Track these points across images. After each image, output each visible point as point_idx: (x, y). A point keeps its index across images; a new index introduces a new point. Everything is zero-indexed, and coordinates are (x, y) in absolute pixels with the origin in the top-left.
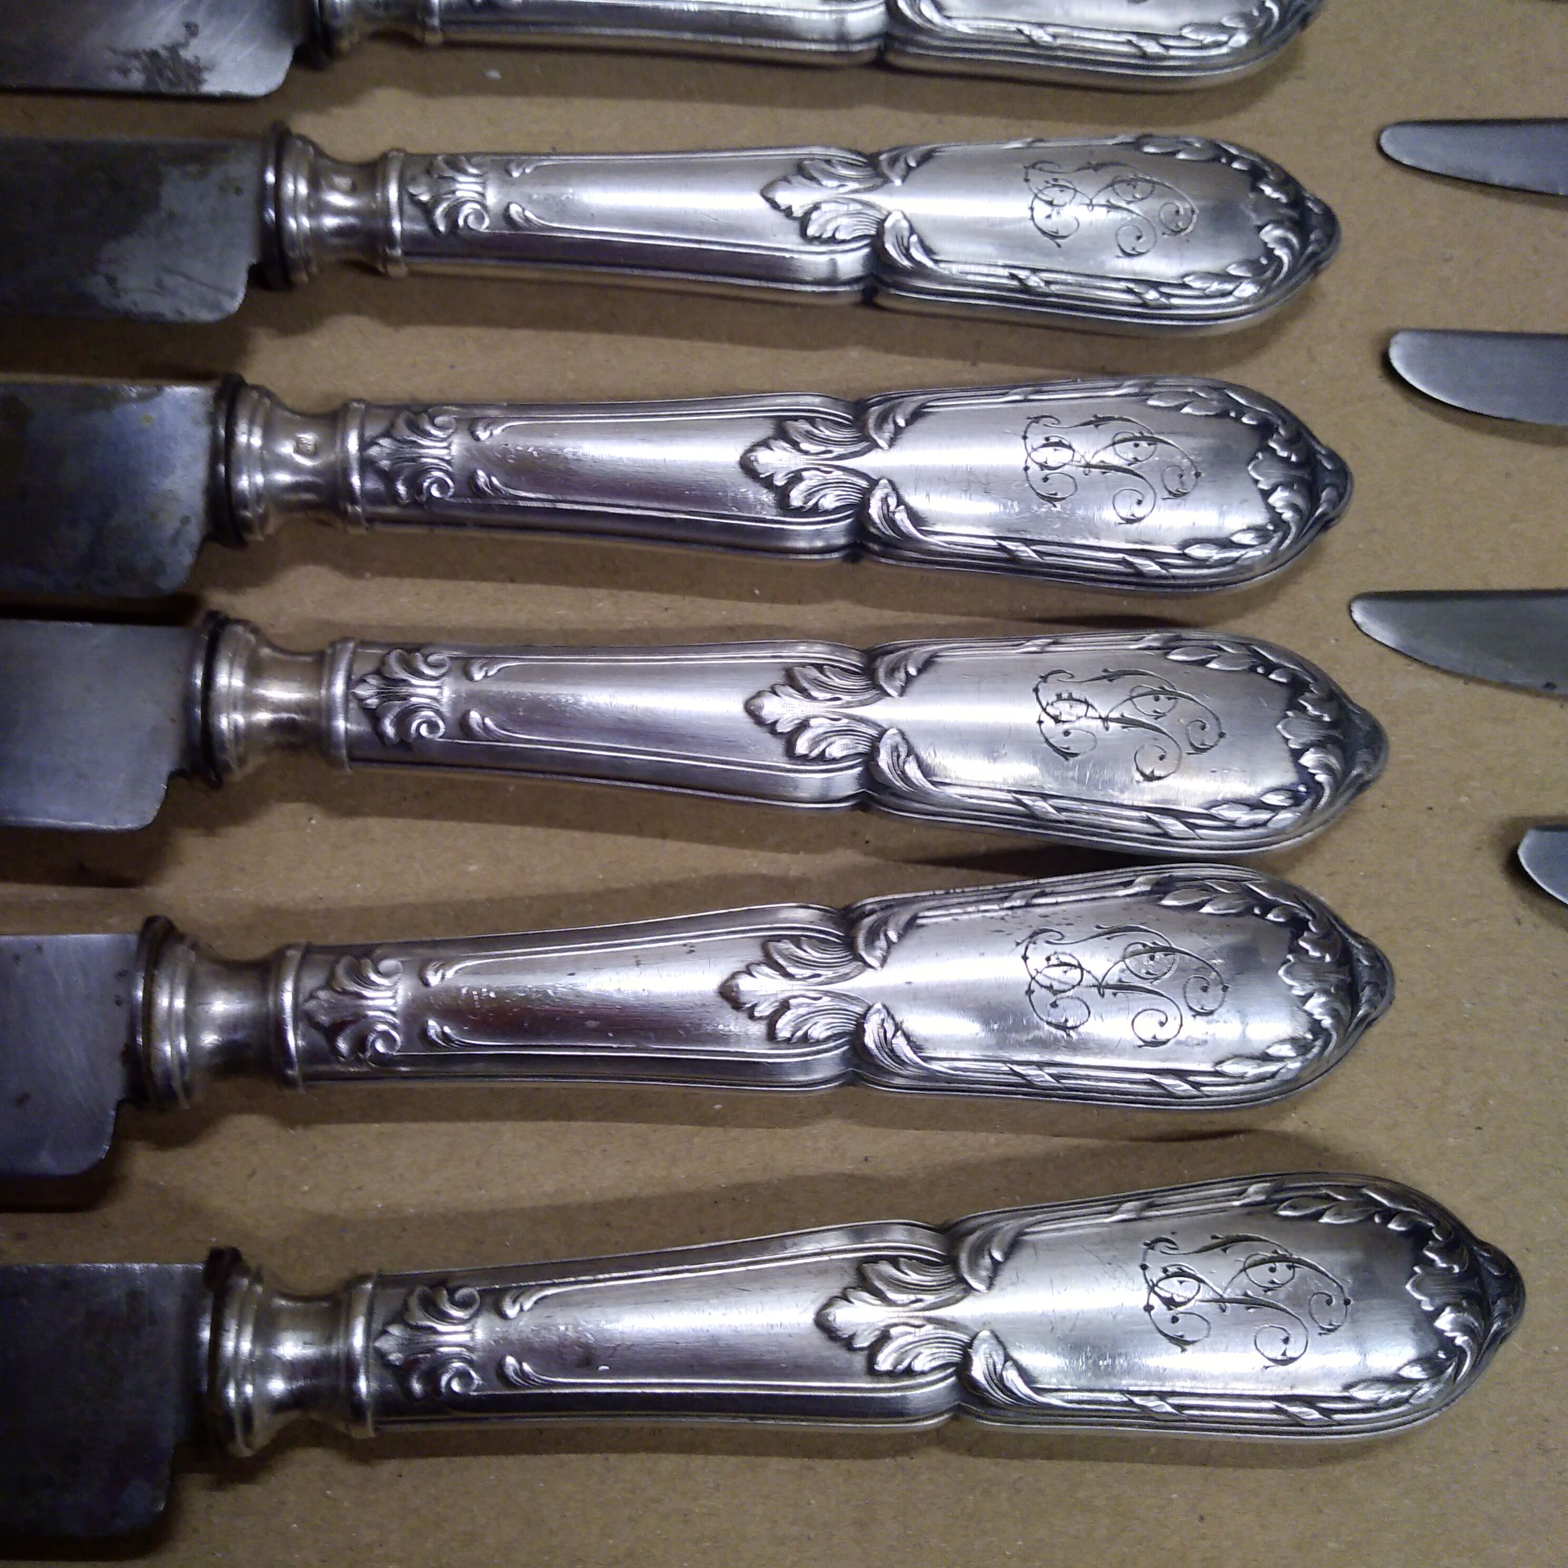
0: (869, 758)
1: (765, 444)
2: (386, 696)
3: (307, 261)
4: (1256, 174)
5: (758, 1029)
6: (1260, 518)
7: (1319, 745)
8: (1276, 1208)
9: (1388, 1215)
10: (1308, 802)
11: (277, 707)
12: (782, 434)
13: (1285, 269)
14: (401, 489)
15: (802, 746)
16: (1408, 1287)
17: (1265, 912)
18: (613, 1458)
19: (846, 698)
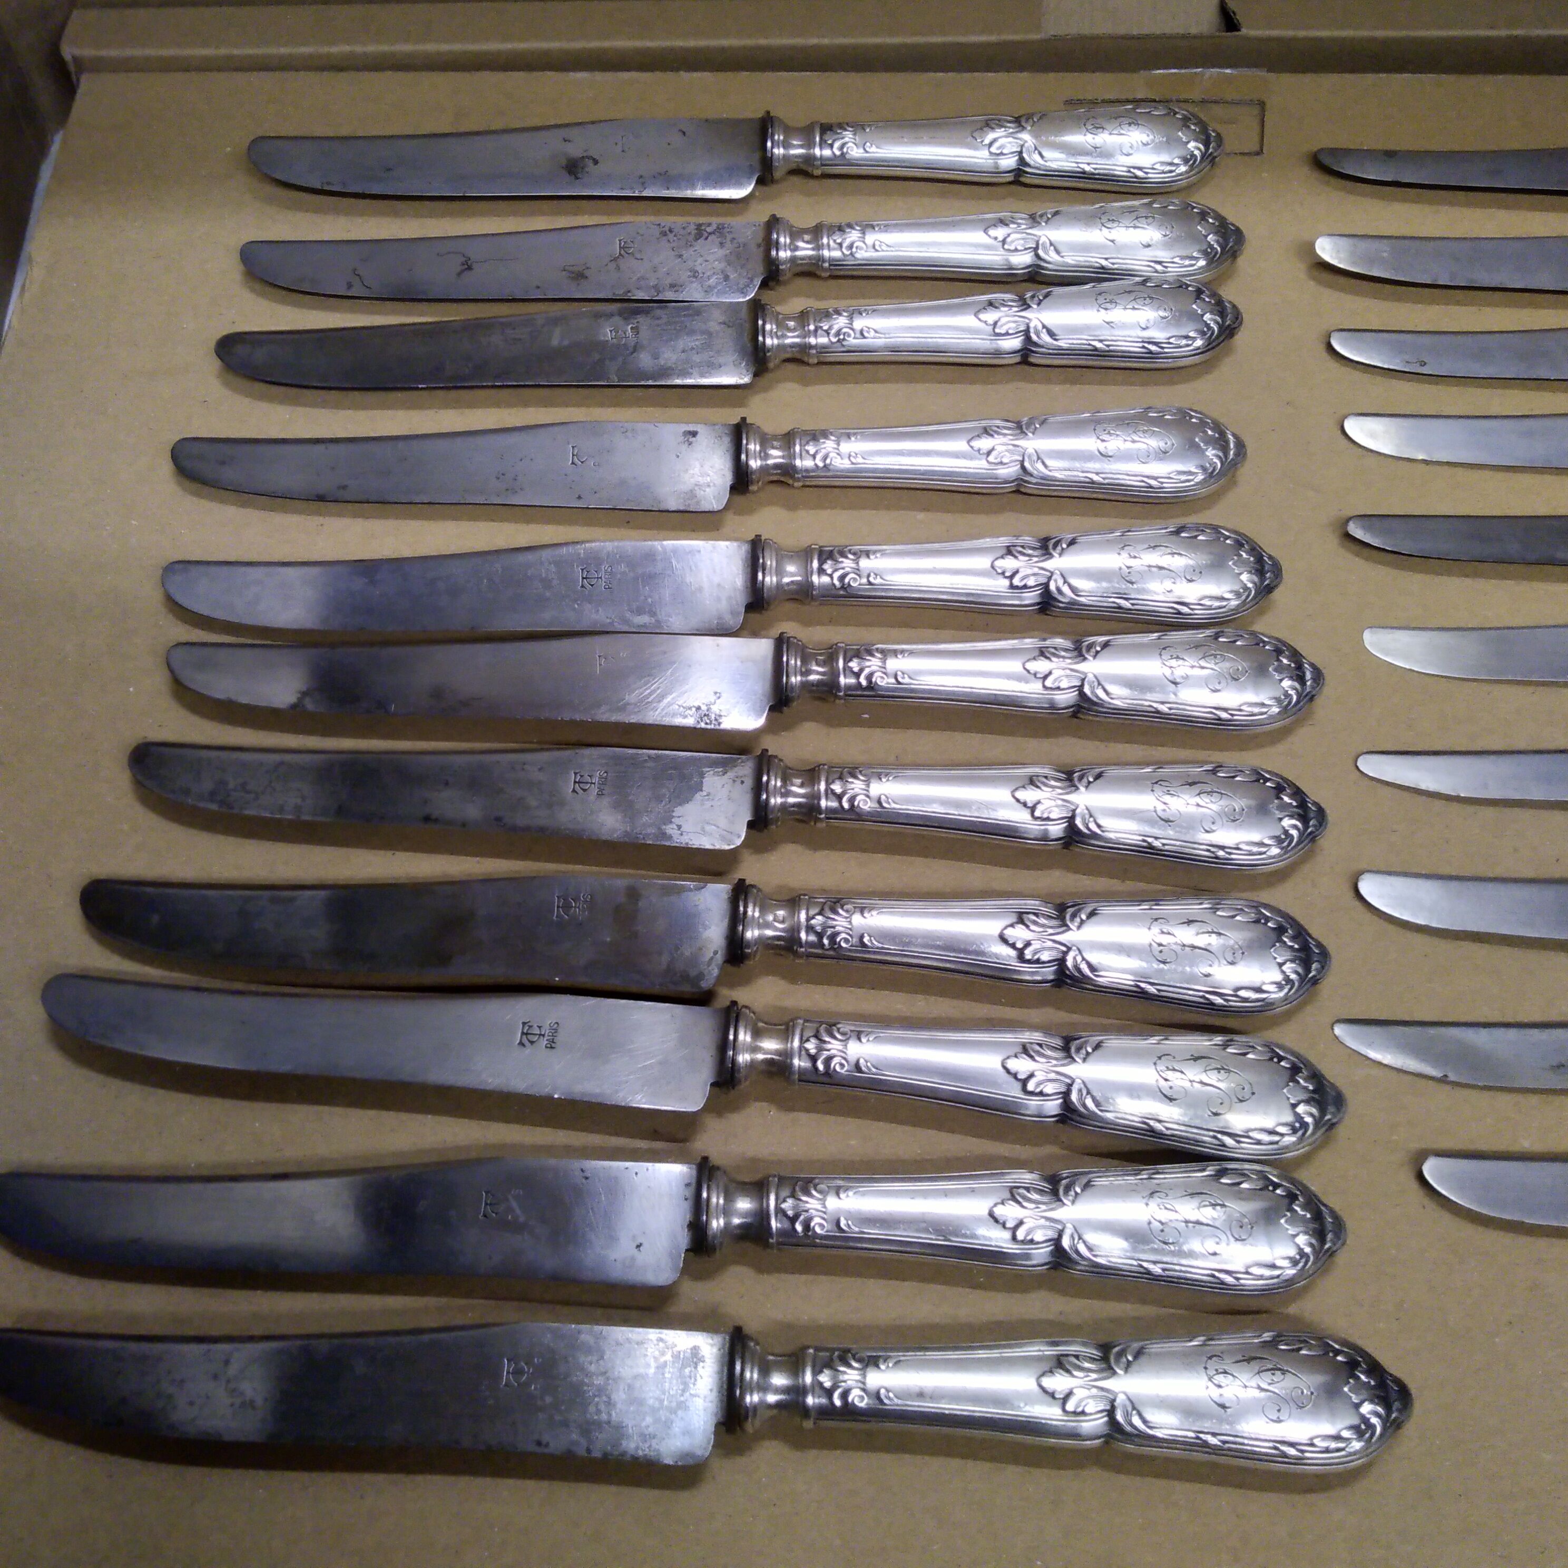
0: (1066, 1095)
1: (1012, 925)
2: (820, 1050)
3: (777, 819)
4: (1279, 789)
5: (1007, 1235)
6: (1279, 977)
7: (1307, 1102)
8: (1277, 1345)
9: (1337, 1353)
10: (1300, 1133)
11: (766, 1052)
12: (1021, 921)
13: (1295, 840)
14: (826, 941)
15: (1031, 1086)
16: (1346, 1389)
17: (1275, 1189)
18: (927, 1458)
19: (1054, 1062)
